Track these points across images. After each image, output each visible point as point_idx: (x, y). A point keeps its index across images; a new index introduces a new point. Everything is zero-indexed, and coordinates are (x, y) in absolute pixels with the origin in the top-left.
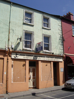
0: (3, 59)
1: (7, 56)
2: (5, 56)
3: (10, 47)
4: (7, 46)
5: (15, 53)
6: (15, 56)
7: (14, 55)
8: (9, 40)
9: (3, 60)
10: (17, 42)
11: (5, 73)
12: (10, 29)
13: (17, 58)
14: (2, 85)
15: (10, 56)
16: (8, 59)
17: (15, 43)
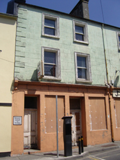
0: (104, 98)
1: (108, 94)
2: (106, 94)
3: (110, 83)
4: (106, 82)
5: (116, 91)
6: (116, 94)
7: (115, 92)
8: (107, 74)
9: (104, 100)
10: (116, 76)
11: (108, 116)
12: (107, 59)
13: (118, 96)
14: (107, 131)
15: (111, 95)
16: (109, 99)
17: (114, 78)
